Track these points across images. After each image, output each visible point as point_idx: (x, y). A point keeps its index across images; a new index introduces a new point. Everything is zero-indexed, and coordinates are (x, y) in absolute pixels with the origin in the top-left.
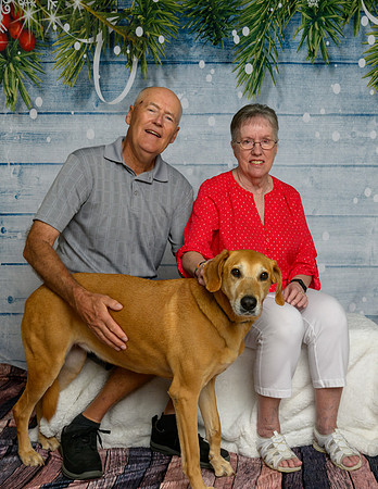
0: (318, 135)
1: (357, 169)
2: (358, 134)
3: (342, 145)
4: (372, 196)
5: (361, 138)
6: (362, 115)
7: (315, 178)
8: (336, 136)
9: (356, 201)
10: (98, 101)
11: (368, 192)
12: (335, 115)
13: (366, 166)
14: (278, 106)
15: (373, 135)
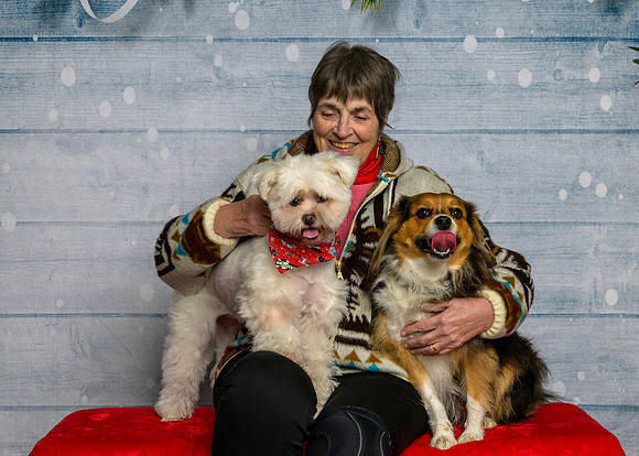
0: (491, 75)
1: (564, 137)
2: (567, 73)
3: (537, 94)
4: (593, 187)
5: (572, 81)
6: (573, 39)
7: (487, 154)
8: (525, 79)
9: (563, 195)
10: (83, 18)
11: (586, 179)
12: (523, 39)
13: (582, 132)
14: (417, 24)
15: (594, 75)
